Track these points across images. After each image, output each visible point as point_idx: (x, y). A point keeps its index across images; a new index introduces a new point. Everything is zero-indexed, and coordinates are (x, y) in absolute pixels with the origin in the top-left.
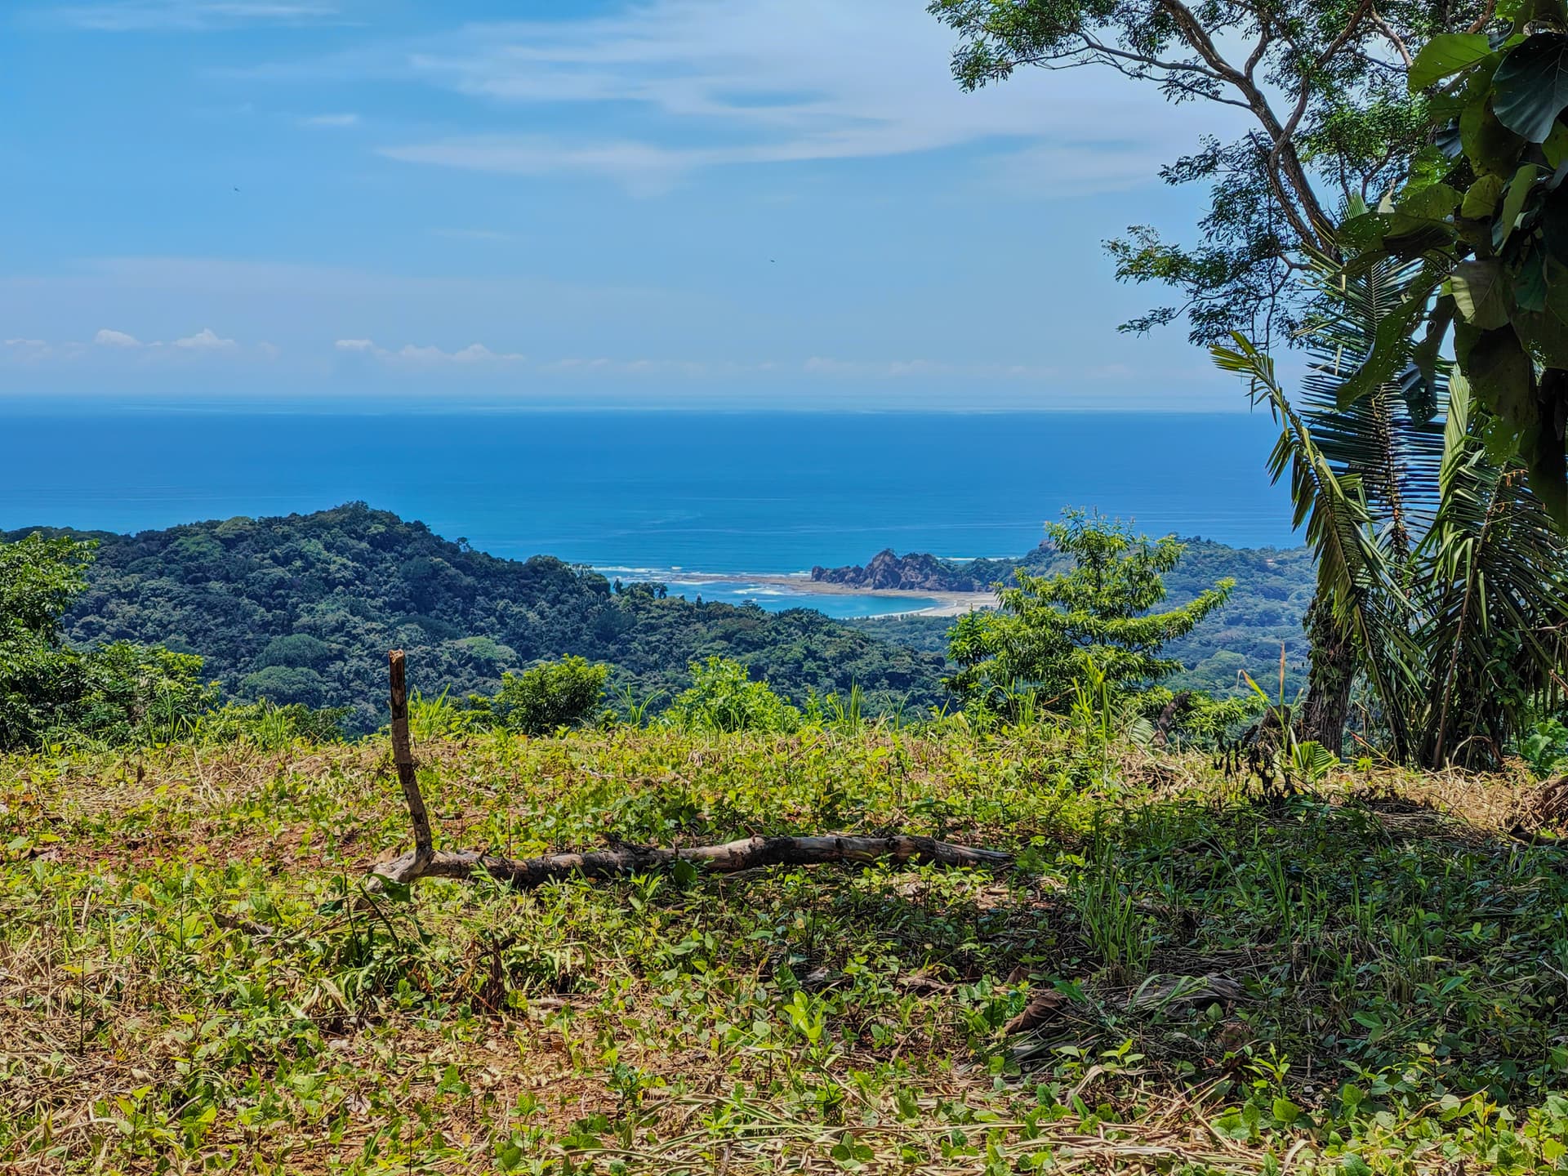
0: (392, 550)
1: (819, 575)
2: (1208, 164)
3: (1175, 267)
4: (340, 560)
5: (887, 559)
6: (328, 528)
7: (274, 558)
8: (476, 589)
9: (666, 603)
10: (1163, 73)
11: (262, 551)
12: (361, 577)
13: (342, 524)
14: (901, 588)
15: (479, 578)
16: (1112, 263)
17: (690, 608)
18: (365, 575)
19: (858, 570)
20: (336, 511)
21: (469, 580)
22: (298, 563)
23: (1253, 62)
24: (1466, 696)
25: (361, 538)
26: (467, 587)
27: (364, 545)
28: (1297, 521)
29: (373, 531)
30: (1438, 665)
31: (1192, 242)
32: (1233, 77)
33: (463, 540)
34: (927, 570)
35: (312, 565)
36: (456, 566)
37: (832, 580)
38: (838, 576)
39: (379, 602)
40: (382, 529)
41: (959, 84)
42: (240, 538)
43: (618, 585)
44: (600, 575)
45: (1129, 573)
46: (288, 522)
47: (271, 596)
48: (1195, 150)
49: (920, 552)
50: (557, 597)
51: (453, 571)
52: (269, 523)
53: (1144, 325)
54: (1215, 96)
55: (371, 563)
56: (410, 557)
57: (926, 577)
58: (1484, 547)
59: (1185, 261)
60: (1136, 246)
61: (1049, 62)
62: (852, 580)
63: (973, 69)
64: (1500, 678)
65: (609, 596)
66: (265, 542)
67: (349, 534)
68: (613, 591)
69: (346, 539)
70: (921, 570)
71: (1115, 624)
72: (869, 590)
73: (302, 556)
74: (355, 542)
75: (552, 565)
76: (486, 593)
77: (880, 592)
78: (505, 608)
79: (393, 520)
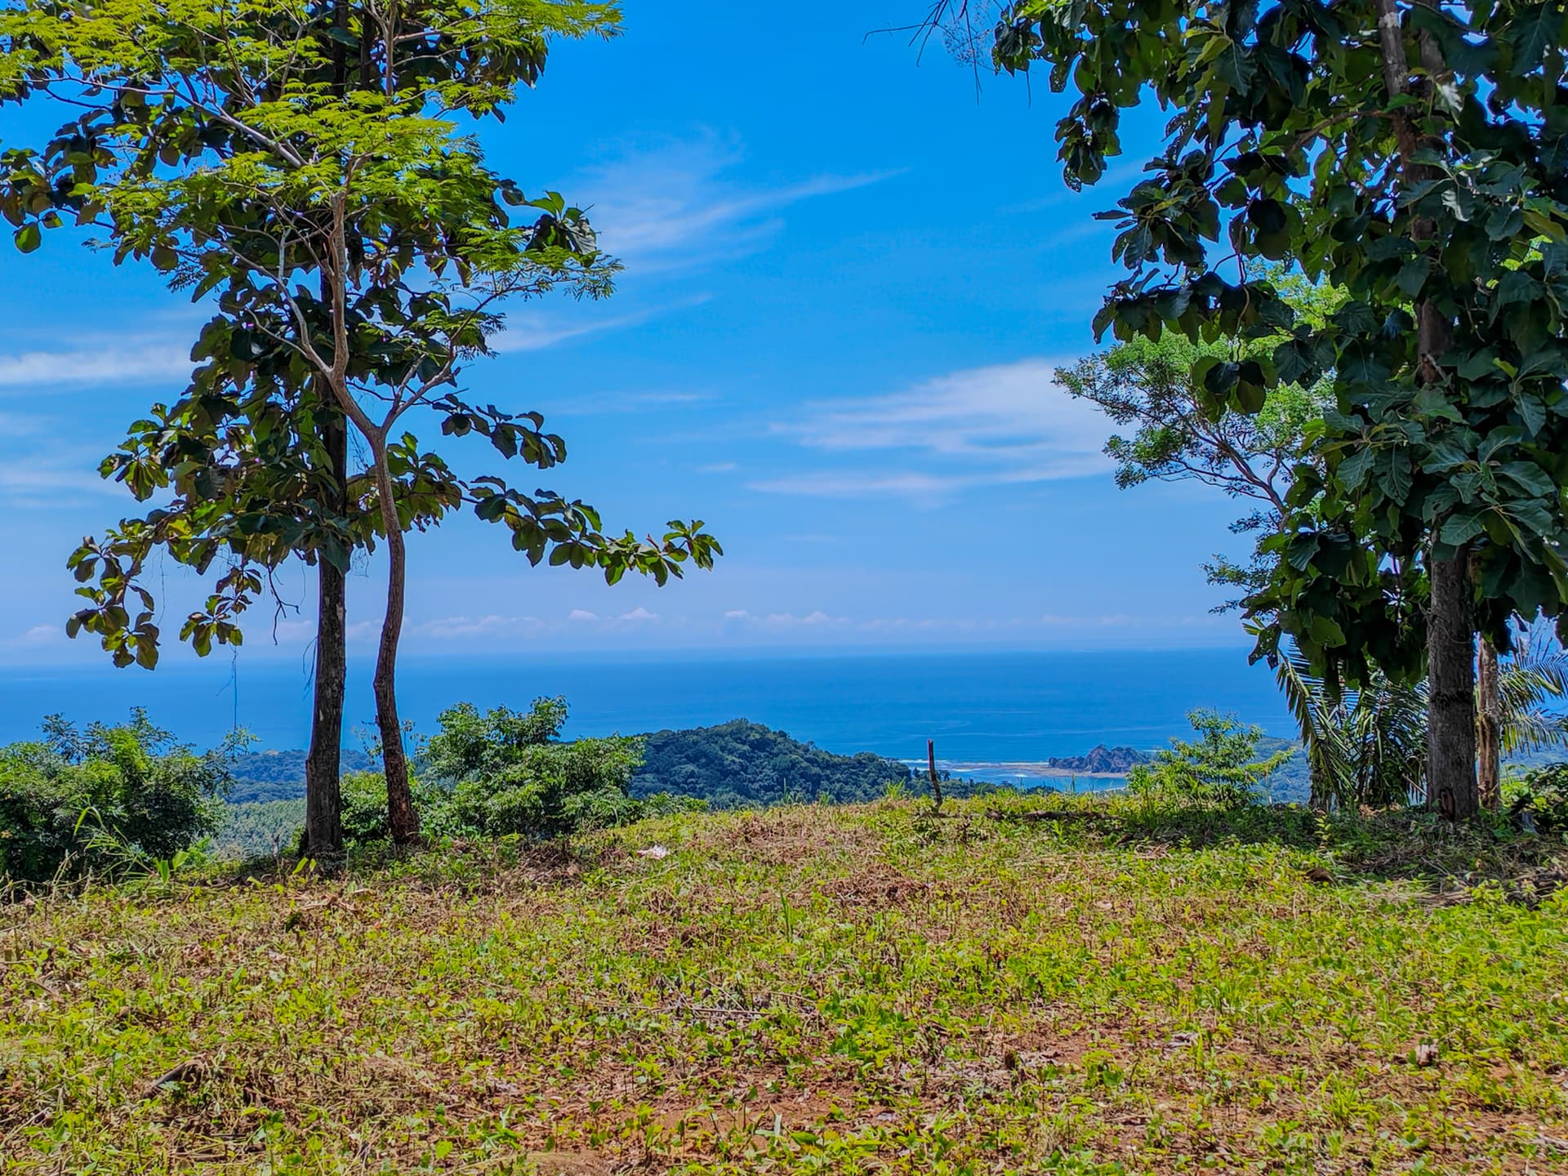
0: (764, 751)
1: (1054, 763)
2: (1254, 523)
3: (1239, 577)
4: (730, 758)
5: (1101, 752)
6: (722, 736)
7: (687, 757)
8: (820, 776)
9: (949, 783)
10: (1226, 482)
11: (681, 753)
12: (745, 769)
13: (731, 734)
14: (1112, 771)
15: (822, 769)
16: (1205, 575)
17: (966, 788)
18: (747, 768)
19: (1081, 760)
20: (728, 725)
21: (816, 770)
22: (704, 760)
23: (1271, 477)
24: (1375, 791)
25: (744, 743)
26: (814, 775)
27: (746, 748)
28: (1291, 707)
29: (752, 738)
30: (1362, 777)
31: (1246, 565)
32: (1262, 484)
33: (812, 743)
34: (1129, 759)
35: (713, 762)
36: (807, 760)
37: (1063, 767)
38: (1067, 764)
39: (756, 786)
40: (758, 736)
41: (1119, 486)
42: (666, 744)
43: (916, 772)
44: (903, 765)
45: (1233, 744)
46: (696, 733)
47: (685, 783)
48: (1248, 516)
49: (1125, 746)
50: (875, 780)
51: (805, 764)
52: (685, 733)
53: (1222, 610)
54: (1252, 494)
55: (750, 759)
56: (777, 755)
57: (1129, 764)
58: (1380, 718)
59: (1245, 575)
60: (1216, 565)
61: (1166, 477)
62: (1077, 767)
63: (1125, 479)
64: (1390, 782)
65: (910, 779)
66: (682, 746)
67: (736, 740)
68: (913, 776)
69: (734, 744)
70: (1125, 759)
71: (1224, 771)
72: (1089, 773)
73: (706, 755)
74: (740, 746)
75: (872, 759)
76: (828, 778)
77: (1097, 775)
78: (841, 788)
79: (766, 731)
